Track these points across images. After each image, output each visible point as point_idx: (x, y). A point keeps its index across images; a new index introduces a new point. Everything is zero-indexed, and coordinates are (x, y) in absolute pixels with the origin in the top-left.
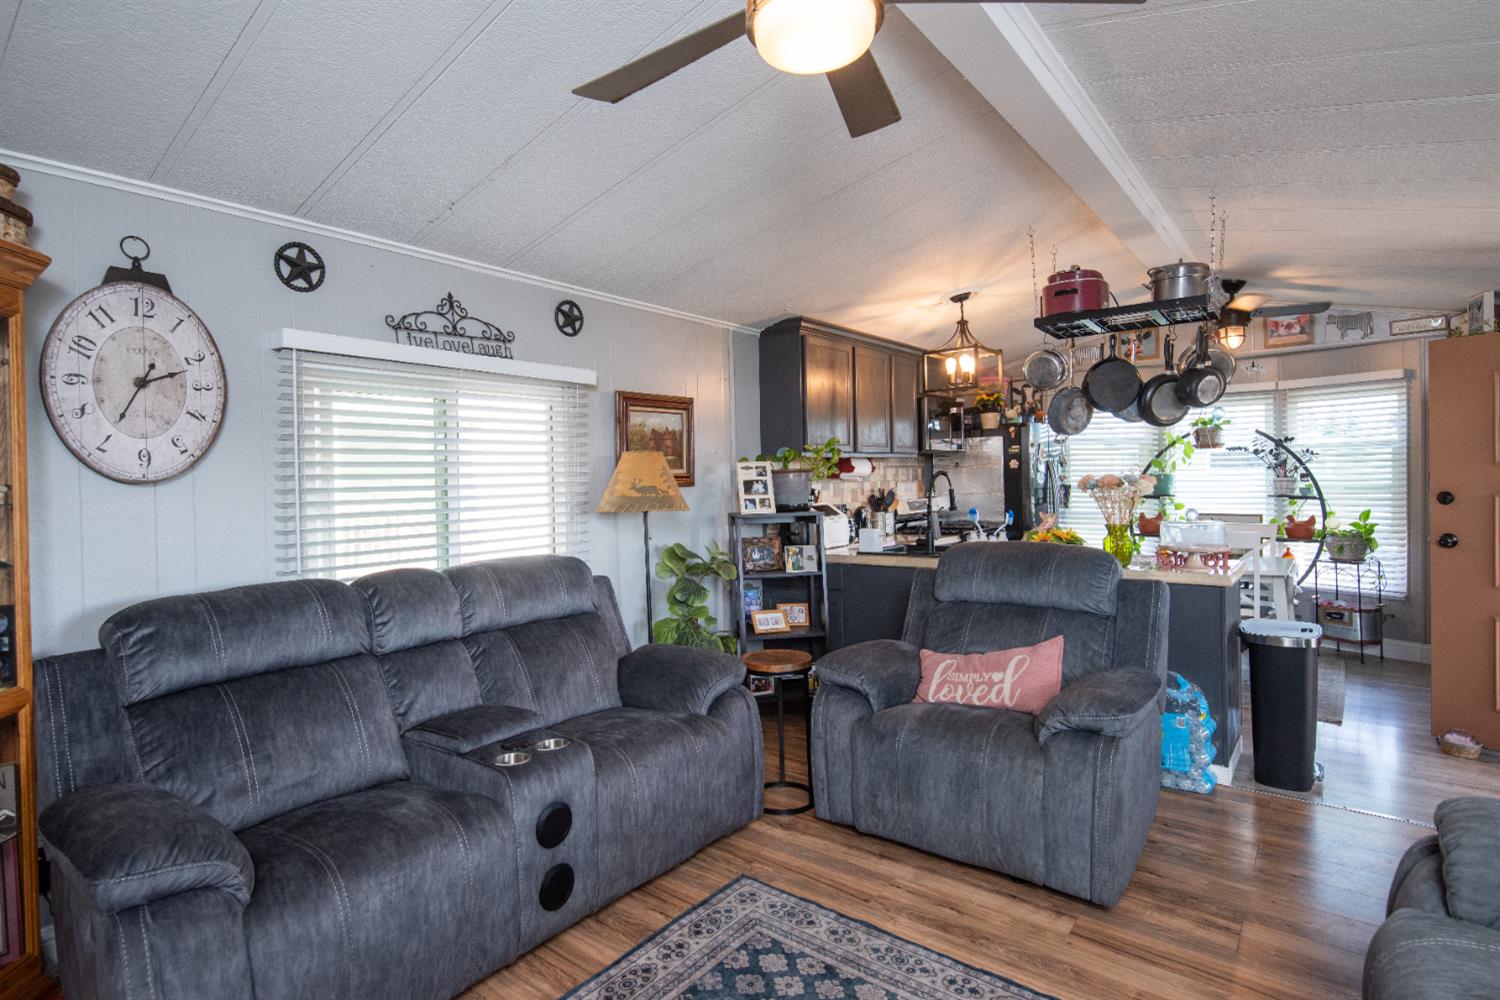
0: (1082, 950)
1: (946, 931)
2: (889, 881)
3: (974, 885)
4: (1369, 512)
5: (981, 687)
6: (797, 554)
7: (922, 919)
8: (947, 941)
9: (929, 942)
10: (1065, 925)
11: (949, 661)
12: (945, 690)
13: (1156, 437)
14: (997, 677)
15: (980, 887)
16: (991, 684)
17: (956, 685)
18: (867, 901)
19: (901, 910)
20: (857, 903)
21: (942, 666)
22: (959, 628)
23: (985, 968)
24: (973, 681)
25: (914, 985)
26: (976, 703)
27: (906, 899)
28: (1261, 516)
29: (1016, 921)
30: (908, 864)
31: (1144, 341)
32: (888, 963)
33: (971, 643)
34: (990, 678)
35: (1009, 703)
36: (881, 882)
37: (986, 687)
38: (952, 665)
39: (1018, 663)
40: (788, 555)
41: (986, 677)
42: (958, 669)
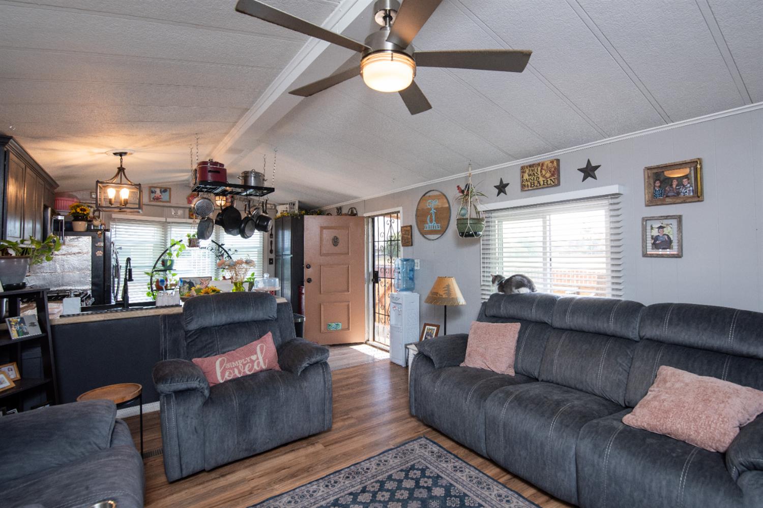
0: (335, 448)
1: (296, 476)
2: (243, 481)
3: (275, 457)
4: (254, 273)
5: (248, 365)
6: (20, 323)
7: (281, 480)
8: (300, 479)
9: (298, 484)
10: (319, 447)
11: (220, 359)
12: (227, 374)
13: (163, 238)
14: (254, 357)
15: (278, 456)
16: (252, 362)
17: (232, 369)
18: (251, 493)
19: (269, 484)
20: (249, 498)
21: (218, 363)
22: (212, 342)
23: (327, 474)
24: (242, 363)
25: (320, 498)
26: (249, 373)
27: (264, 480)
28: (211, 277)
29: (307, 456)
30: (240, 470)
31: (163, 193)
32: (301, 501)
33: (223, 347)
34: (250, 359)
35: (264, 367)
36: (243, 483)
37: (251, 365)
38: (224, 360)
39: (260, 348)
40: (11, 325)
41: (248, 359)
42: (229, 361)
